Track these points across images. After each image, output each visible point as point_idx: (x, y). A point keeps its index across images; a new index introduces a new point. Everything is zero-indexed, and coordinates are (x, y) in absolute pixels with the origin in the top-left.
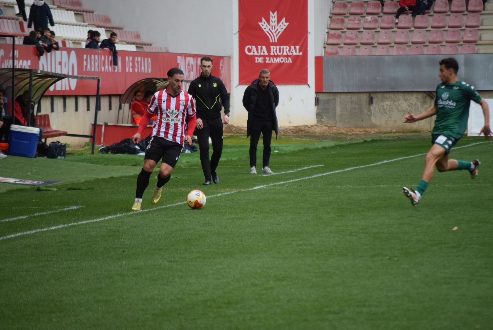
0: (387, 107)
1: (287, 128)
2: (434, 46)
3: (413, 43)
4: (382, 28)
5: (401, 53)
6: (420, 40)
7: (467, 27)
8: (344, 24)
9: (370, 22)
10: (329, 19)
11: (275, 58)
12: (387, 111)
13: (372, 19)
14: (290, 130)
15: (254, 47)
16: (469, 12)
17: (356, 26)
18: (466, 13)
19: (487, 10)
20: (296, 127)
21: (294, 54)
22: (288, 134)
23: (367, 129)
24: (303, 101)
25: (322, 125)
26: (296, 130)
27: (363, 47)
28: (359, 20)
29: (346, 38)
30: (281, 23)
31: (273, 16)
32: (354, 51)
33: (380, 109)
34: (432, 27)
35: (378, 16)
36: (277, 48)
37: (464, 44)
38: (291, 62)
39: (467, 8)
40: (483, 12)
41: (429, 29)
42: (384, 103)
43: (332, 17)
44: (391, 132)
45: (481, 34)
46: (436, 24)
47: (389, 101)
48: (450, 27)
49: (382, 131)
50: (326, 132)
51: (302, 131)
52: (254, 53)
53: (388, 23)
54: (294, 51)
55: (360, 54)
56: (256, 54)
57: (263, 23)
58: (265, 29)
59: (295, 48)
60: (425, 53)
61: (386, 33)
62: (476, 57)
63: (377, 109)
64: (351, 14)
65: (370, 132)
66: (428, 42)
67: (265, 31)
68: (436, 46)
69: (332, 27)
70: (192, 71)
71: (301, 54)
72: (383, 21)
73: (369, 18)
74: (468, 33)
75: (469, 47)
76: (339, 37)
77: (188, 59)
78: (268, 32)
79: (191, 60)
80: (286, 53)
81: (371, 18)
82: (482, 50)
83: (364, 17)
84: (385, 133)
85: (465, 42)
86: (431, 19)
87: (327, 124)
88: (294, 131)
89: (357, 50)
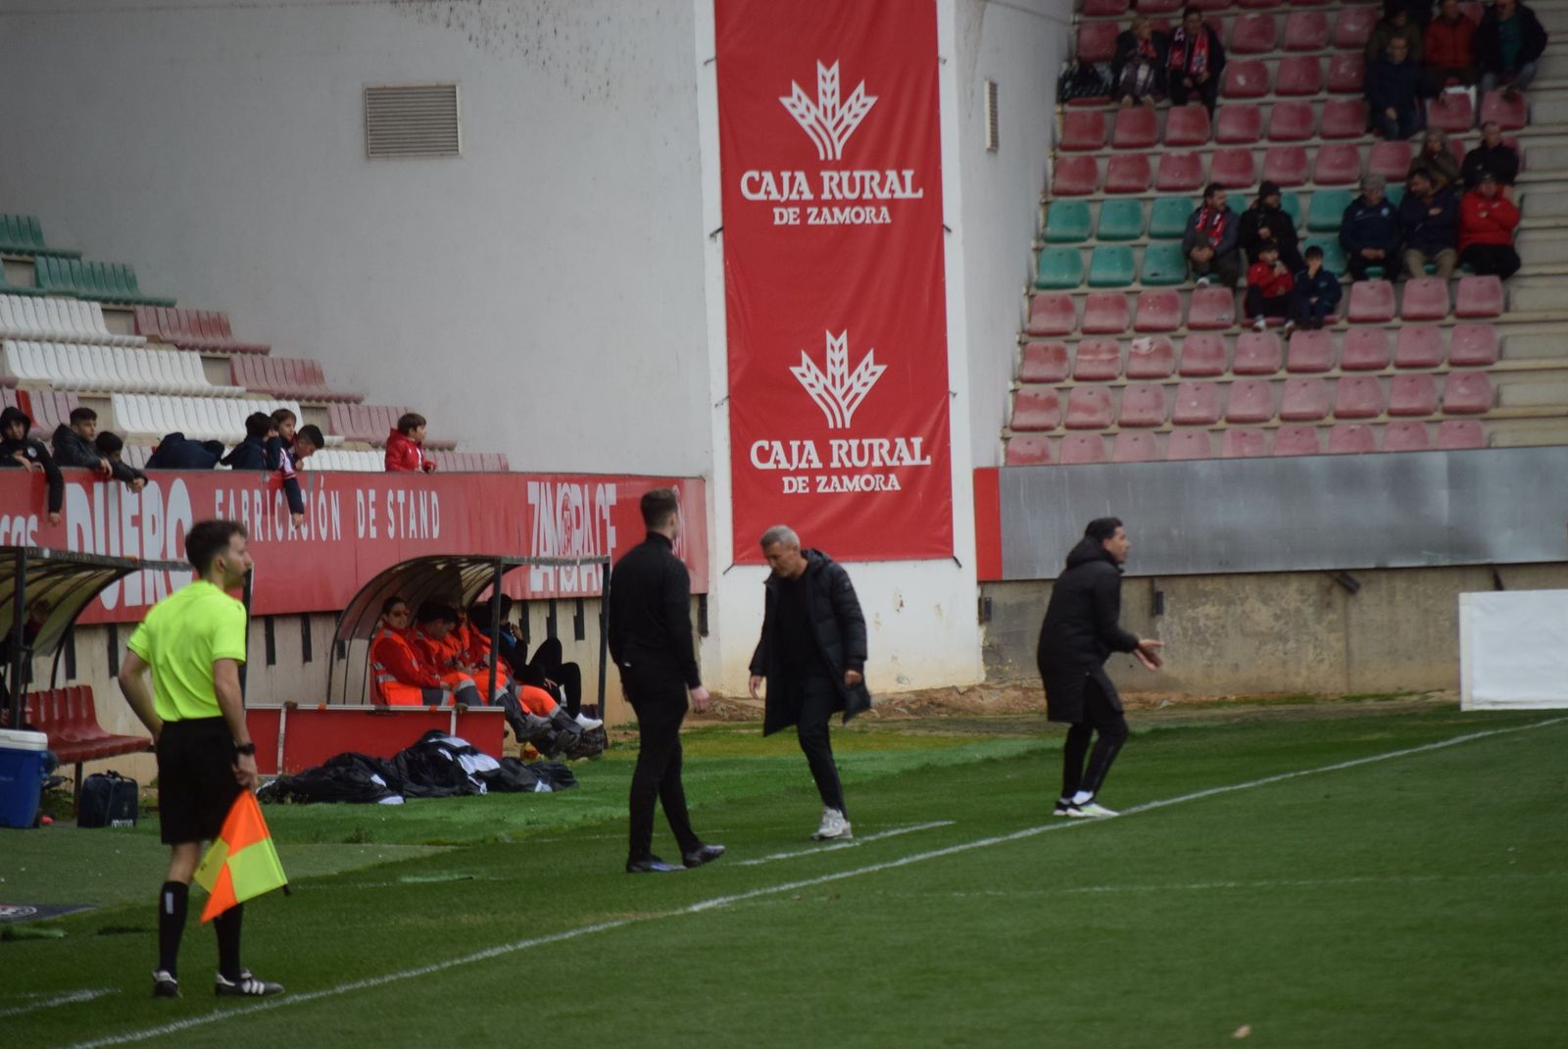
0: (1209, 623)
1: (891, 697)
2: (1353, 427)
3: (1285, 418)
4: (1184, 374)
5: (1247, 450)
6: (1308, 408)
7: (1454, 364)
8: (1066, 365)
9: (1148, 357)
10: (1019, 349)
11: (845, 478)
12: (1208, 635)
13: (1154, 348)
14: (902, 702)
15: (777, 445)
16: (1461, 316)
17: (1103, 370)
18: (1450, 319)
19: (1517, 311)
20: (920, 694)
21: (908, 461)
22: (895, 718)
23: (1145, 695)
24: (939, 610)
25: (1003, 686)
26: (919, 703)
27: (1127, 434)
28: (1114, 351)
29: (1074, 407)
30: (861, 368)
31: (837, 345)
32: (1098, 448)
33: (1185, 629)
34: (1345, 368)
35: (1173, 338)
36: (850, 446)
37: (1446, 420)
38: (898, 487)
39: (1453, 307)
40: (1504, 317)
41: (1336, 372)
42: (1196, 610)
43: (1025, 344)
44: (1222, 703)
45: (1499, 387)
46: (1357, 358)
47: (1214, 605)
48: (1399, 366)
49: (1195, 699)
50: (1017, 707)
51: (940, 705)
52: (777, 462)
53: (1206, 357)
54: (905, 454)
55: (1117, 458)
56: (784, 465)
57: (804, 369)
58: (812, 385)
59: (910, 446)
60: (1324, 449)
61: (1197, 389)
62: (1485, 458)
63: (1177, 629)
64: (1087, 332)
65: (1155, 705)
66: (1331, 413)
67: (813, 392)
68: (1359, 427)
69: (1028, 373)
70: (578, 527)
71: (928, 461)
72: (1188, 352)
73: (1144, 343)
74: (1458, 383)
75: (1461, 427)
76: (1051, 404)
77: (563, 489)
78: (820, 396)
79: (575, 494)
80: (882, 459)
81: (1151, 344)
82: (1504, 435)
83: (1130, 339)
84: (1201, 705)
85: (1448, 411)
86: (1339, 341)
87: (1018, 683)
88: (913, 706)
89: (1108, 444)
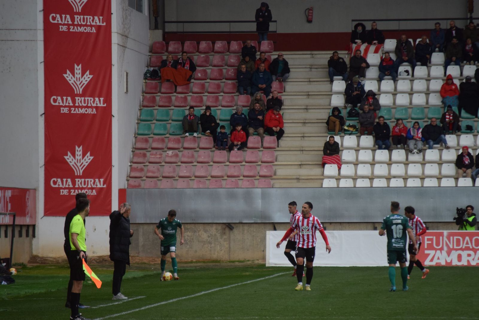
0: (188, 238)
1: (91, 258)
2: (233, 180)
3: (212, 177)
4: (182, 162)
5: (201, 186)
6: (219, 174)
7: (262, 162)
8: (146, 158)
9: (171, 157)
12: (188, 242)
13: (173, 154)
14: (94, 259)
15: (59, 180)
17: (158, 160)
18: (261, 149)
19: (281, 147)
20: (100, 257)
21: (99, 186)
24: (106, 232)
27: (164, 180)
28: (161, 155)
29: (149, 171)
30: (86, 157)
31: (78, 150)
32: (156, 184)
34: (230, 162)
35: (179, 151)
36: (81, 181)
37: (260, 179)
38: (96, 194)
39: (262, 145)
40: (277, 149)
41: (227, 163)
43: (134, 152)
44: (191, 262)
45: (276, 169)
47: (190, 232)
48: (247, 162)
51: (106, 261)
52: (59, 185)
53: (189, 157)
55: (162, 187)
57: (68, 157)
58: (71, 162)
59: (100, 181)
60: (224, 186)
61: (186, 167)
62: (272, 191)
64: (153, 149)
66: (226, 176)
67: (71, 164)
69: (135, 160)
71: (105, 186)
72: (183, 156)
73: (170, 152)
74: (264, 168)
75: (265, 181)
76: (142, 170)
78: (73, 165)
80: (91, 185)
82: (277, 184)
83: (166, 151)
84: (187, 263)
85: (260, 176)
88: (98, 261)
89: (159, 183)
